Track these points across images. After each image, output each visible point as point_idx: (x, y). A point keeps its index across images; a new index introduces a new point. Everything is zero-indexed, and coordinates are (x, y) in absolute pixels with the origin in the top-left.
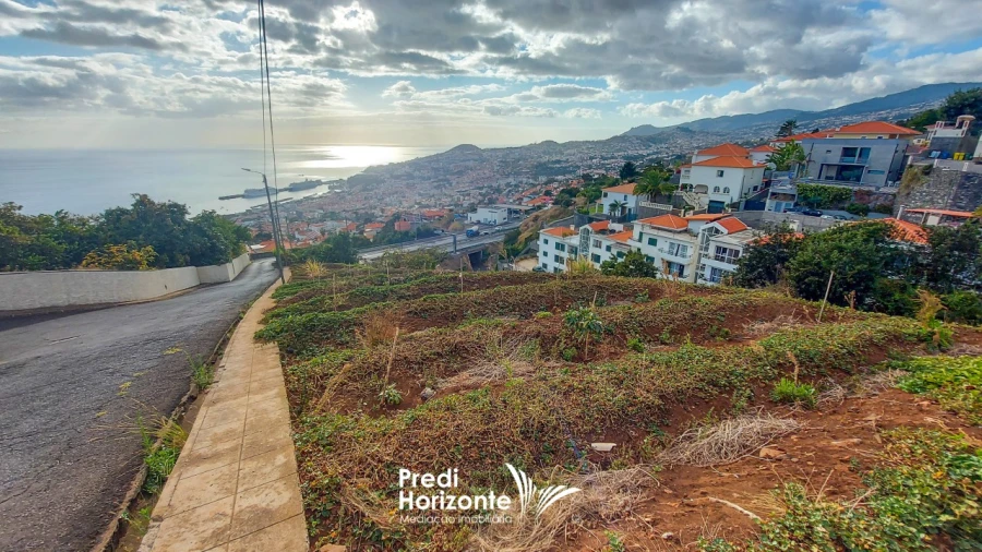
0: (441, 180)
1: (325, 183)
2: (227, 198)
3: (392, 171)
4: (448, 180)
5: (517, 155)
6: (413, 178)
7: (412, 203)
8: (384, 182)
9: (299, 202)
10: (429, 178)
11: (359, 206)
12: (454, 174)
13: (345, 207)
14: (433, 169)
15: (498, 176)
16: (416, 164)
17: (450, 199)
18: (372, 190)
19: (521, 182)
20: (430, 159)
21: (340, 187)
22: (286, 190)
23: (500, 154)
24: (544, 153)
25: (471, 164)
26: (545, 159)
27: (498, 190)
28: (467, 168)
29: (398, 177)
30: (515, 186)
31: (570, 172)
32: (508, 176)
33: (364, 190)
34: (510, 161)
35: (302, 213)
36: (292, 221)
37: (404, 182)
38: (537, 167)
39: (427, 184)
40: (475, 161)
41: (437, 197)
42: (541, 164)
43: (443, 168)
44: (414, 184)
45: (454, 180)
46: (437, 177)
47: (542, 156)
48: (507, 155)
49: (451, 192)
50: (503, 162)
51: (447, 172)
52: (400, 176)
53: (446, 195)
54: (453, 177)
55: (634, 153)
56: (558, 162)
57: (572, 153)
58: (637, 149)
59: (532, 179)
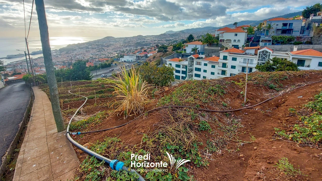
0: (101, 49)
3: (80, 46)
4: (103, 49)
5: (129, 40)
6: (89, 48)
7: (89, 57)
8: (75, 50)
10: (95, 48)
12: (106, 46)
14: (97, 45)
15: (123, 47)
16: (89, 43)
17: (104, 55)
18: (70, 53)
19: (132, 49)
21: (56, 52)
24: (138, 39)
25: (112, 43)
26: (139, 41)
27: (124, 52)
28: (110, 44)
30: (130, 50)
31: (148, 45)
32: (126, 47)
33: (67, 54)
34: (127, 41)
37: (85, 50)
38: (136, 43)
39: (94, 50)
40: (113, 42)
41: (99, 55)
42: (138, 43)
43: (101, 44)
44: (89, 51)
45: (106, 49)
46: (98, 48)
47: (138, 40)
48: (125, 40)
49: (105, 53)
50: (124, 42)
51: (103, 46)
52: (83, 48)
53: (103, 54)
54: (105, 48)
56: (144, 42)
57: (148, 39)
59: (135, 48)
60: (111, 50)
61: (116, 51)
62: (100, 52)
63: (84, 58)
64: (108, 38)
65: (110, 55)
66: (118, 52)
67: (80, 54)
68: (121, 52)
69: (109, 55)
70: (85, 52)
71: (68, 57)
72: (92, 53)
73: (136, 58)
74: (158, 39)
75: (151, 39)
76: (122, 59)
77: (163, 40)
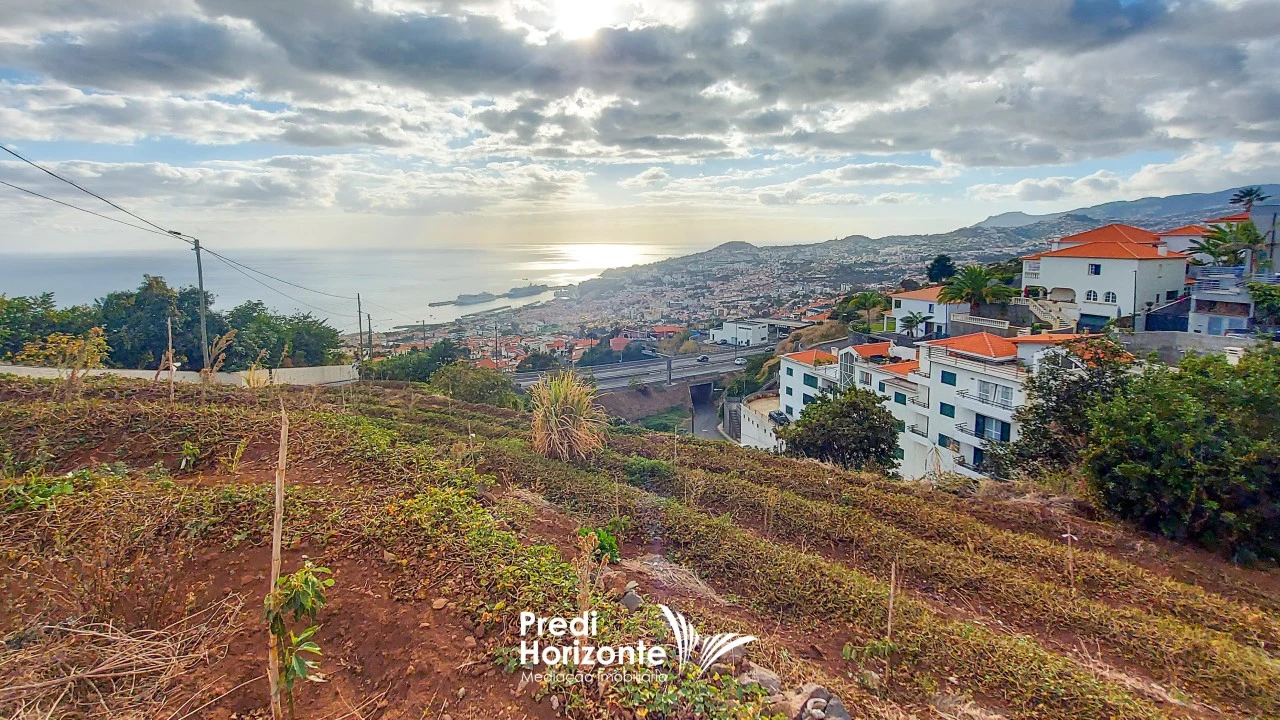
0: (700, 287)
1: (551, 289)
2: (438, 304)
3: (634, 277)
4: (709, 288)
5: (808, 255)
6: (662, 284)
7: (658, 316)
8: (624, 288)
9: (519, 310)
10: (683, 284)
11: (588, 317)
12: (717, 279)
13: (570, 319)
14: (689, 272)
15: (780, 283)
16: (667, 266)
18: (607, 298)
19: (813, 292)
20: (685, 260)
21: (568, 294)
22: (504, 296)
23: (784, 254)
24: (849, 252)
25: (741, 266)
26: (851, 260)
27: (779, 302)
28: (736, 272)
29: (642, 283)
30: (804, 296)
31: (888, 279)
32: (794, 283)
33: (597, 299)
34: (797, 263)
35: (518, 325)
36: (505, 333)
37: (651, 289)
38: (837, 270)
39: (679, 292)
40: (748, 262)
41: (692, 310)
42: (843, 268)
43: (703, 272)
44: (662, 292)
45: (717, 287)
46: (694, 283)
47: (846, 255)
48: (793, 255)
49: (712, 303)
50: (788, 265)
51: (709, 276)
52: (645, 282)
53: (703, 306)
54: (716, 284)
55: (995, 251)
56: (871, 264)
57: (893, 252)
58: (999, 247)
59: (830, 286)
60: (735, 294)
61: (752, 299)
62: (696, 301)
63: (642, 316)
64: (731, 246)
65: (729, 314)
66: (757, 303)
68: (769, 301)
69: (725, 310)
70: (649, 297)
71: (598, 309)
72: (672, 302)
73: (765, 333)
74: (943, 250)
75: (905, 251)
76: (718, 335)
77: (964, 258)
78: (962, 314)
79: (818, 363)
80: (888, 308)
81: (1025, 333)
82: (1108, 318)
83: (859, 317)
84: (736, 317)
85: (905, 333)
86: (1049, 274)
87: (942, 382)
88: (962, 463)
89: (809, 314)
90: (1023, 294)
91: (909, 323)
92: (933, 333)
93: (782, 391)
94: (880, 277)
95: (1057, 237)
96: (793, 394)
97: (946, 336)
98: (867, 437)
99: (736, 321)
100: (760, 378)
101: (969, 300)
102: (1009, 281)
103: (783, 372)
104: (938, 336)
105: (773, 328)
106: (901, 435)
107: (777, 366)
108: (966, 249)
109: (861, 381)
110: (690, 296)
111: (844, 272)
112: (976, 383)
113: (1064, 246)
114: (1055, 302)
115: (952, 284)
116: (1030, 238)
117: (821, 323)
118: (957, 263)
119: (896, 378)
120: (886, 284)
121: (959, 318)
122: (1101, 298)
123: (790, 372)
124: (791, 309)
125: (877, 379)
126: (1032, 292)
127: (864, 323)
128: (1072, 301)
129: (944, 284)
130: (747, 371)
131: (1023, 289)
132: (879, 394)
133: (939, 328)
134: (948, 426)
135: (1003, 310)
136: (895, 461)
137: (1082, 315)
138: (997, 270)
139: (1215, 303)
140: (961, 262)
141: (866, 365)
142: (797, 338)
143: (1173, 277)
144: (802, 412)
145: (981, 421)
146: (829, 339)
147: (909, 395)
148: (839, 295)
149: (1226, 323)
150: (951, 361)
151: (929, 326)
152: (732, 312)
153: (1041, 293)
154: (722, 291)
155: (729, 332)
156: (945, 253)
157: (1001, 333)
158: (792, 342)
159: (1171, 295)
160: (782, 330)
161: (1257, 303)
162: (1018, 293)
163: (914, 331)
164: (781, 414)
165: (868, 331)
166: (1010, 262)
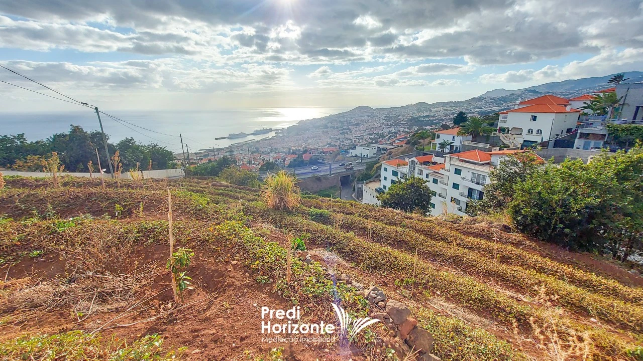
0: (345, 129)
1: (274, 131)
2: (220, 139)
3: (314, 123)
4: (349, 129)
5: (397, 113)
6: (327, 127)
7: (325, 144)
8: (308, 130)
9: (258, 142)
10: (337, 128)
11: (292, 144)
12: (354, 125)
13: (284, 145)
14: (340, 121)
15: (383, 127)
16: (330, 119)
18: (301, 135)
19: (399, 131)
20: (338, 116)
22: (252, 134)
23: (386, 112)
24: (417, 110)
25: (365, 118)
26: (417, 115)
27: (383, 136)
28: (363, 121)
29: (318, 127)
30: (395, 133)
32: (390, 127)
33: (296, 135)
34: (392, 116)
35: (259, 148)
36: (253, 153)
37: (321, 130)
38: (411, 120)
39: (335, 132)
40: (369, 116)
41: (341, 140)
42: (414, 118)
43: (347, 121)
44: (327, 132)
45: (353, 128)
46: (342, 127)
47: (416, 112)
48: (390, 112)
49: (351, 137)
50: (388, 117)
51: (350, 124)
53: (347, 138)
55: (488, 109)
56: (427, 116)
57: (439, 110)
58: (490, 107)
59: (408, 128)
60: (362, 132)
61: (370, 134)
62: (343, 135)
63: (318, 144)
64: (361, 108)
66: (373, 136)
67: (314, 138)
68: (378, 136)
69: (357, 140)
70: (321, 134)
71: (297, 140)
72: (332, 136)
73: (375, 151)
74: (463, 109)
75: (444, 110)
76: (353, 152)
77: (473, 113)
78: (467, 141)
79: (399, 165)
80: (433, 139)
81: (496, 150)
82: (537, 142)
83: (420, 143)
84: (362, 143)
85: (440, 150)
86: (511, 121)
87: (455, 173)
88: (460, 210)
89: (397, 142)
90: (498, 131)
91: (443, 145)
92: (453, 151)
93: (382, 178)
94: (431, 123)
95: (518, 102)
96: (387, 180)
97: (460, 152)
98: (417, 199)
99: (361, 146)
100: (372, 173)
101: (471, 134)
102: (492, 125)
103: (382, 170)
104: (456, 152)
105: (379, 149)
106: (433, 198)
107: (380, 167)
108: (475, 108)
109: (418, 174)
110: (341, 134)
111: (415, 121)
112: (470, 174)
113: (520, 107)
114: (513, 135)
115: (465, 126)
116: (506, 102)
117: (402, 146)
118: (469, 115)
119: (434, 172)
120: (434, 126)
121: (466, 143)
122: (535, 132)
123: (386, 169)
124: (389, 139)
125: (425, 172)
126: (502, 130)
127: (421, 146)
128: (521, 134)
129: (461, 126)
130: (367, 169)
131: (498, 128)
132: (425, 179)
133: (457, 148)
134: (455, 194)
135: (487, 139)
136: (429, 209)
137: (524, 141)
138: (487, 119)
139: (588, 134)
140: (471, 115)
141: (421, 166)
142: (390, 153)
143: (571, 121)
144: (389, 188)
145: (471, 191)
146: (405, 154)
147: (439, 180)
148: (411, 132)
149: (592, 144)
150: (459, 164)
151: (452, 147)
152: (360, 141)
153: (506, 130)
154: (356, 131)
155: (359, 151)
156: (463, 110)
157: (485, 150)
158: (387, 155)
159: (569, 130)
160: (383, 149)
161: (609, 134)
162: (495, 131)
163: (445, 150)
164: (381, 189)
165: (423, 150)
166: (494, 115)
